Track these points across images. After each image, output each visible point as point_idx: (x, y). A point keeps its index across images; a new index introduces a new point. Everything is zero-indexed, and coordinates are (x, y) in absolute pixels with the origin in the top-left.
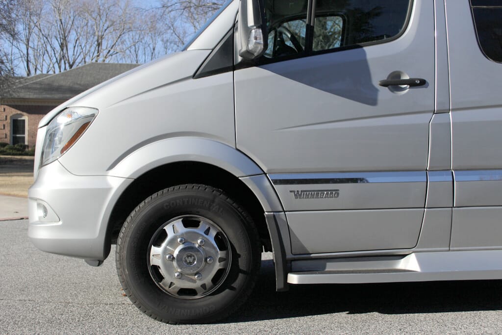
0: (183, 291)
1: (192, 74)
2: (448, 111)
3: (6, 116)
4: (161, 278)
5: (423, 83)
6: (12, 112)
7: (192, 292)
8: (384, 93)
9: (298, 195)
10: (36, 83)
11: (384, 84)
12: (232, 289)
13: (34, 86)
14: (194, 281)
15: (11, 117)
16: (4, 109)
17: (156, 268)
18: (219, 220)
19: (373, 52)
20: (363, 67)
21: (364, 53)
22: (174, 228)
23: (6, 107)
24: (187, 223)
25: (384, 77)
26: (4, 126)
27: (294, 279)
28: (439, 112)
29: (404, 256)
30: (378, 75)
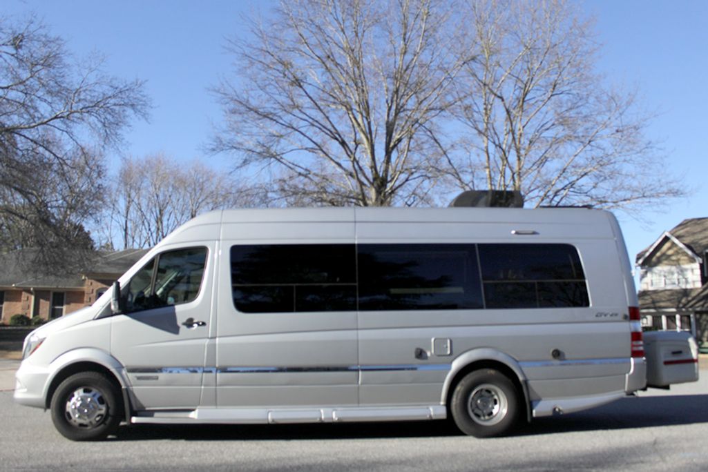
0: (81, 425)
1: (92, 318)
2: (215, 338)
3: (93, 290)
4: (70, 418)
5: (204, 324)
6: (98, 286)
7: (86, 426)
8: (183, 329)
9: (139, 378)
10: (121, 259)
11: (184, 324)
12: (105, 424)
13: (121, 261)
14: (85, 420)
15: (97, 291)
16: (91, 284)
17: (68, 413)
18: (102, 390)
19: (179, 308)
20: (173, 316)
21: (174, 309)
22: (78, 394)
23: (93, 281)
24: (85, 391)
25: (184, 321)
26: (90, 299)
27: (134, 420)
28: (212, 338)
29: (193, 410)
30: (180, 320)
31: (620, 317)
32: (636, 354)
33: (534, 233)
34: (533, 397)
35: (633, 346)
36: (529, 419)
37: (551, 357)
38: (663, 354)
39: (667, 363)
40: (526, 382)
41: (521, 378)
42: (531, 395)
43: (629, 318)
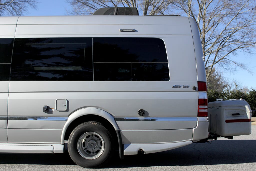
31: (191, 89)
32: (200, 115)
33: (134, 31)
34: (124, 141)
35: (199, 109)
36: (120, 157)
37: (138, 115)
38: (226, 115)
39: (228, 121)
40: (119, 131)
41: (116, 128)
42: (123, 140)
43: (197, 89)
